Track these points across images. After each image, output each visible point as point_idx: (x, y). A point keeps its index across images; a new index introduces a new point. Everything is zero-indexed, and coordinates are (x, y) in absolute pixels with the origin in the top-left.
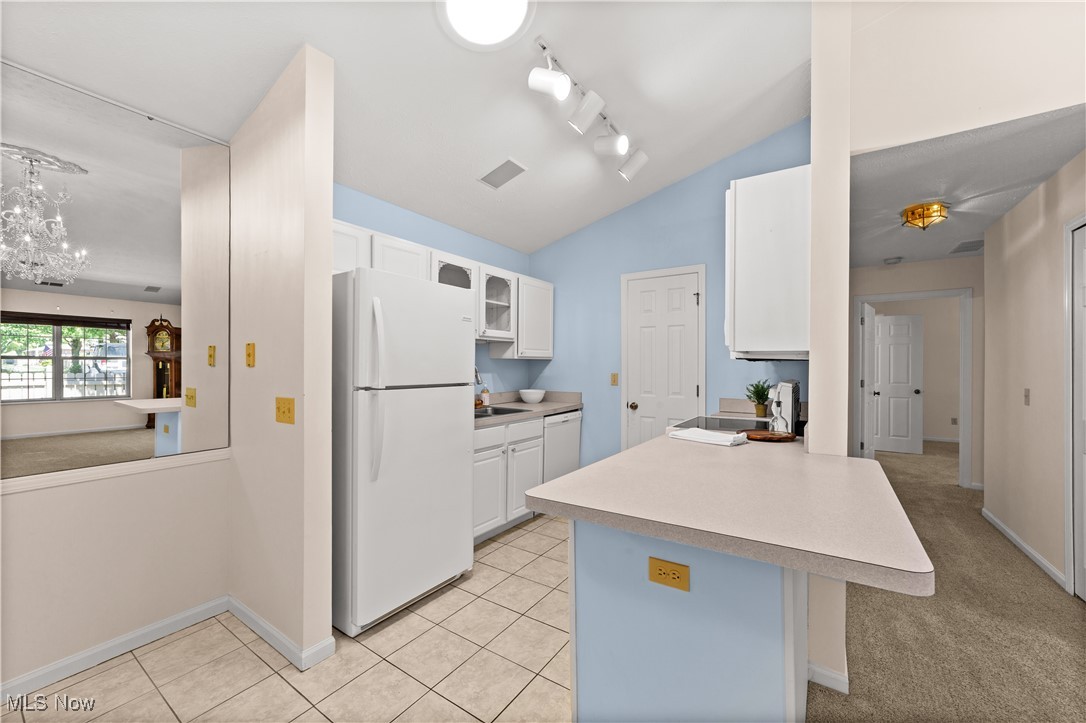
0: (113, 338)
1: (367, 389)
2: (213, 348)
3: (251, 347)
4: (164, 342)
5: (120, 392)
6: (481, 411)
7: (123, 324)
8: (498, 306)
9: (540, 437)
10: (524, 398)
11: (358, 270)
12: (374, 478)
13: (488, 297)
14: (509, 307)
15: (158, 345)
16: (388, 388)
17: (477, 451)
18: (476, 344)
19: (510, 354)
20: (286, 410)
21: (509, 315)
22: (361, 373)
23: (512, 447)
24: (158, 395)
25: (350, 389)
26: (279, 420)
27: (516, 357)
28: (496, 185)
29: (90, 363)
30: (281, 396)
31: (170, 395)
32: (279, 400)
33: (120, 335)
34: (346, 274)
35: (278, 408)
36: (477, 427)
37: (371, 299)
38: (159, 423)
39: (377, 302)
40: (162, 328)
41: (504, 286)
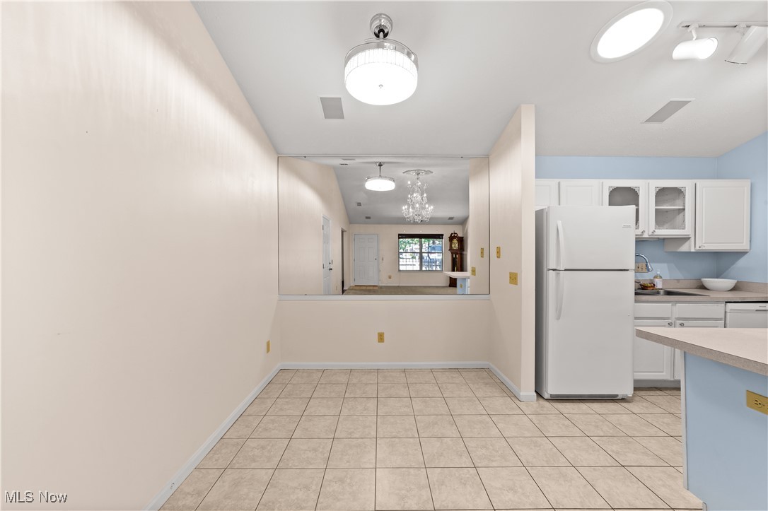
0: (434, 243)
1: (554, 270)
2: (482, 249)
3: (498, 248)
4: (456, 245)
5: (438, 268)
6: (643, 289)
7: (439, 236)
8: (667, 211)
9: (721, 319)
10: (707, 285)
11: (548, 207)
12: (558, 318)
13: (656, 206)
14: (684, 209)
15: (453, 246)
16: (566, 270)
17: (636, 318)
18: (636, 241)
19: (684, 248)
20: (514, 278)
21: (684, 215)
22: (551, 262)
23: (681, 322)
24: (453, 270)
25: (545, 270)
26: (511, 283)
27: (693, 250)
28: (662, 121)
29: (427, 254)
30: (512, 271)
31: (458, 270)
32: (511, 274)
33: (437, 242)
34: (543, 210)
35: (510, 278)
36: (636, 301)
37: (555, 223)
38: (458, 283)
39: (560, 223)
40: (454, 237)
41: (678, 192)
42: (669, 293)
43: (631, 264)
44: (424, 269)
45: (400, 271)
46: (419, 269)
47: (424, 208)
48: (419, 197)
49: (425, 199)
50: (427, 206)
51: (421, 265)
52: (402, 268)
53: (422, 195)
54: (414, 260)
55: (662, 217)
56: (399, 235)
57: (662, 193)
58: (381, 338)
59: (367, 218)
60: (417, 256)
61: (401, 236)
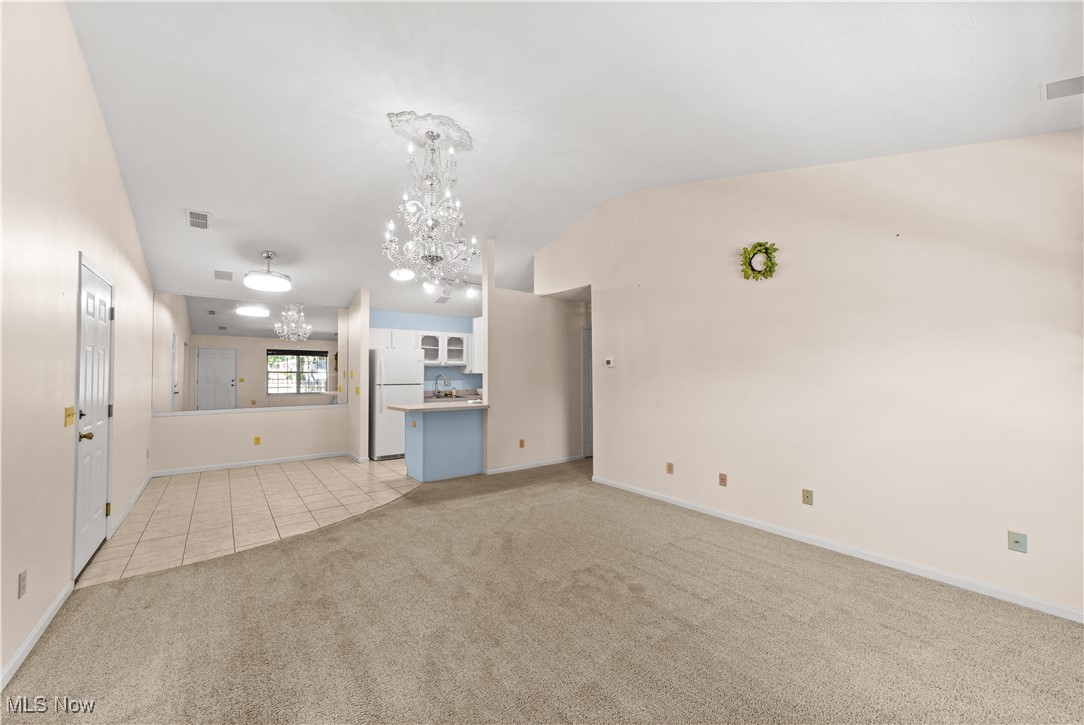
1: (380, 385)
7: (323, 353)
8: (454, 351)
12: (381, 412)
13: (449, 345)
14: (463, 350)
16: (385, 385)
21: (463, 354)
22: (377, 381)
25: (375, 385)
27: (468, 373)
30: (357, 386)
32: (357, 389)
33: (320, 360)
37: (380, 360)
41: (459, 341)
42: (457, 397)
43: (422, 381)
44: (302, 390)
45: (268, 394)
46: (295, 391)
47: (301, 327)
48: (296, 316)
49: (303, 319)
50: (304, 326)
51: (298, 387)
52: (270, 391)
53: (299, 313)
54: (290, 381)
55: (451, 354)
56: (268, 350)
57: (452, 341)
58: (257, 441)
59: (220, 328)
60: (294, 377)
61: (272, 352)
